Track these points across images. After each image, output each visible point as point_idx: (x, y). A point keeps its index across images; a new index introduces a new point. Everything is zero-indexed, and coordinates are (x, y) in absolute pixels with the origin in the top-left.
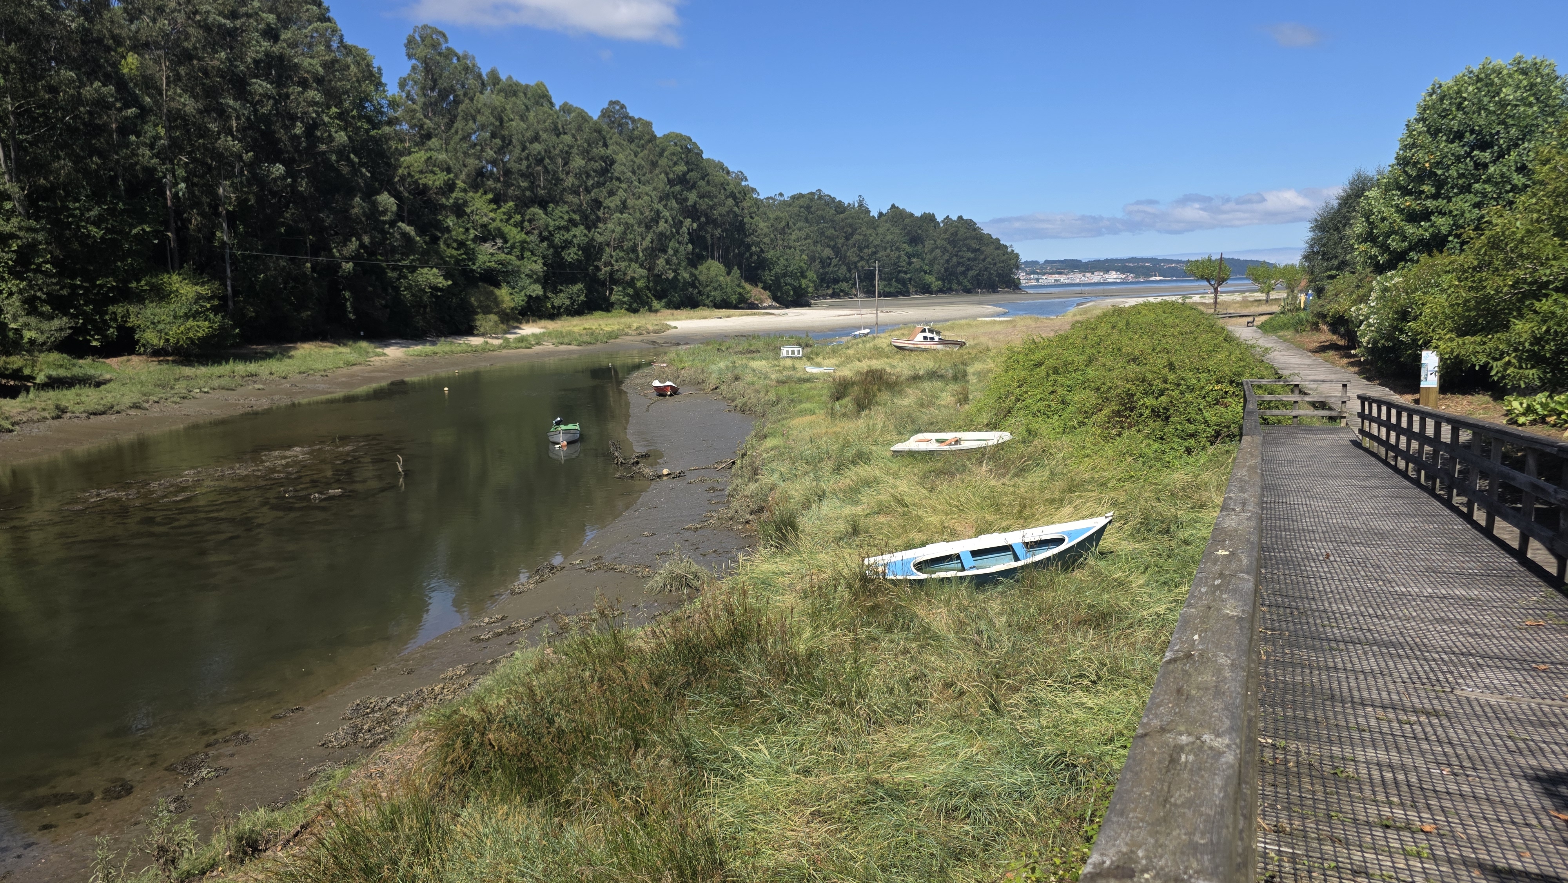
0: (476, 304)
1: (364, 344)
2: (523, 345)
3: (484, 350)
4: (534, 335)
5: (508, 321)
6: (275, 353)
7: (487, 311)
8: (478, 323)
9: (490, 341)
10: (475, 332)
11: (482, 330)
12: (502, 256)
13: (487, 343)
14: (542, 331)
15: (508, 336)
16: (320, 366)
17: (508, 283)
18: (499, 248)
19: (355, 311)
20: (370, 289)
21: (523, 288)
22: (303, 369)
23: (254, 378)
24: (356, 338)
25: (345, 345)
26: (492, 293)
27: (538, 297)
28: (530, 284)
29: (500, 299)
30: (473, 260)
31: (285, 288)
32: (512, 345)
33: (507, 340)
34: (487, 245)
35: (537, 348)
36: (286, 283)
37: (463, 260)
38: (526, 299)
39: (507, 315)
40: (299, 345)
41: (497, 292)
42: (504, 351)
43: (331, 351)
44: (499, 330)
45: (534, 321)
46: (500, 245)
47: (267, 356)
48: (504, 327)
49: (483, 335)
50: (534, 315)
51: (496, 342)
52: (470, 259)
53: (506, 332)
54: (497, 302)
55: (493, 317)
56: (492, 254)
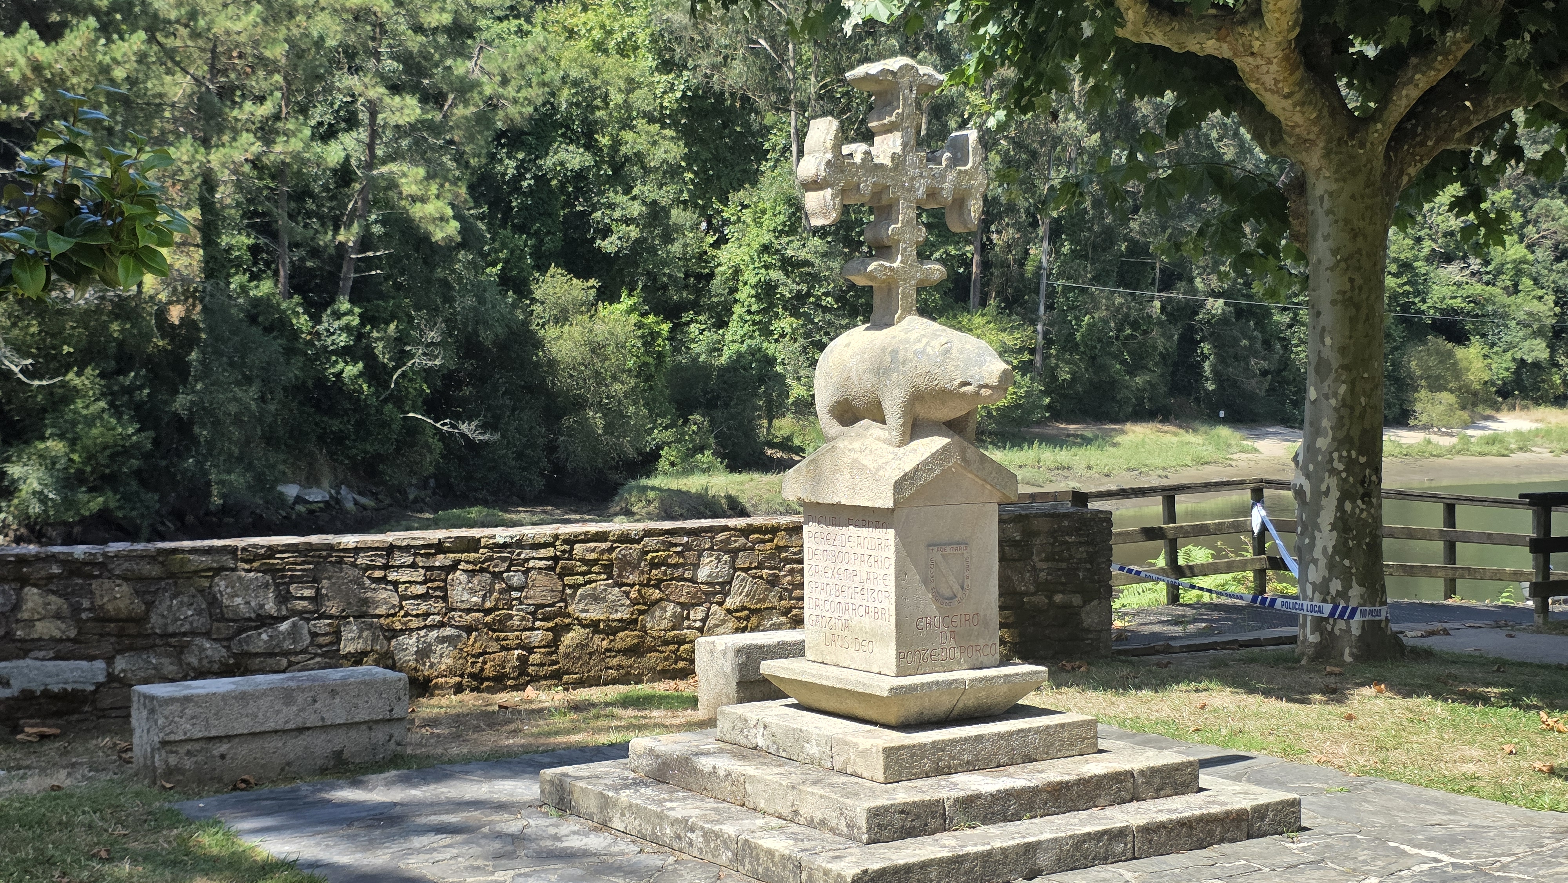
0: (1418, 373)
1: (1224, 432)
2: (1495, 449)
3: (1421, 453)
4: (1519, 434)
5: (1474, 405)
6: (1096, 437)
7: (1436, 385)
8: (1418, 407)
9: (1435, 438)
10: (1412, 422)
11: (1424, 418)
12: (1477, 289)
13: (1429, 442)
14: (1534, 426)
15: (1470, 432)
16: (1158, 462)
17: (1483, 336)
18: (1473, 274)
19: (1218, 376)
20: (1245, 342)
21: (1511, 346)
22: (1133, 464)
23: (1066, 473)
24: (1213, 420)
25: (1195, 431)
26: (1450, 354)
27: (1536, 365)
28: (1525, 339)
29: (1463, 364)
30: (1422, 295)
31: (1117, 338)
32: (1474, 448)
33: (1466, 439)
34: (1450, 268)
35: (1519, 457)
36: (1120, 329)
37: (1406, 294)
38: (1513, 366)
39: (1475, 394)
40: (1128, 426)
41: (1460, 352)
42: (1458, 458)
43: (1175, 439)
44: (1454, 421)
45: (1525, 408)
46: (1474, 268)
47: (1086, 441)
48: (1465, 415)
49: (1426, 427)
50: (1526, 397)
51: (1446, 442)
52: (1417, 293)
53: (1467, 426)
54: (1457, 372)
55: (1447, 398)
56: (1458, 285)
